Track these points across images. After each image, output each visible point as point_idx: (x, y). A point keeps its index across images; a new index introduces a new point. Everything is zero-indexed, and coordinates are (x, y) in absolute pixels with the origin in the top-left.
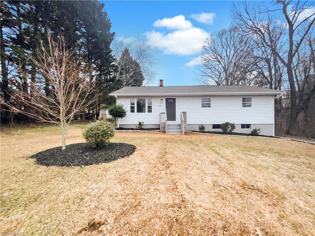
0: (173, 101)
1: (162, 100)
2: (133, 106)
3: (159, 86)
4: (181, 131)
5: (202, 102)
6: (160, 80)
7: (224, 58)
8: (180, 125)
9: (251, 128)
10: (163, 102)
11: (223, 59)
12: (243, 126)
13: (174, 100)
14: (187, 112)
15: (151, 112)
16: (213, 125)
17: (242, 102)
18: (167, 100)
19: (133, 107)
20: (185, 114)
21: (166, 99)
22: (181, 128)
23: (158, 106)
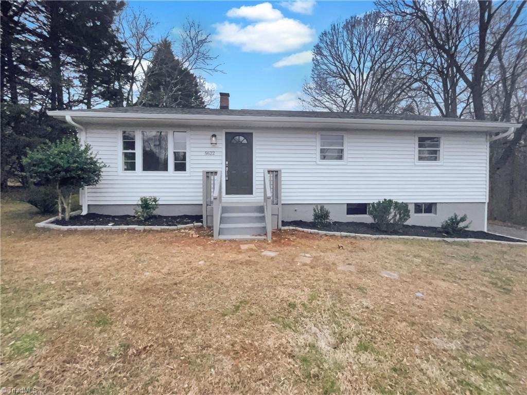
0: (245, 141)
1: (214, 136)
2: (130, 151)
3: (218, 108)
4: (265, 228)
5: (321, 146)
6: (221, 94)
7: (354, 72)
8: (261, 209)
9: (436, 213)
10: (219, 142)
11: (353, 74)
12: (419, 208)
13: (249, 136)
14: (282, 171)
15: (185, 170)
16: (348, 204)
17: (417, 149)
18: (230, 137)
19: (133, 156)
20: (277, 176)
21: (226, 133)
22: (262, 219)
23: (204, 153)
